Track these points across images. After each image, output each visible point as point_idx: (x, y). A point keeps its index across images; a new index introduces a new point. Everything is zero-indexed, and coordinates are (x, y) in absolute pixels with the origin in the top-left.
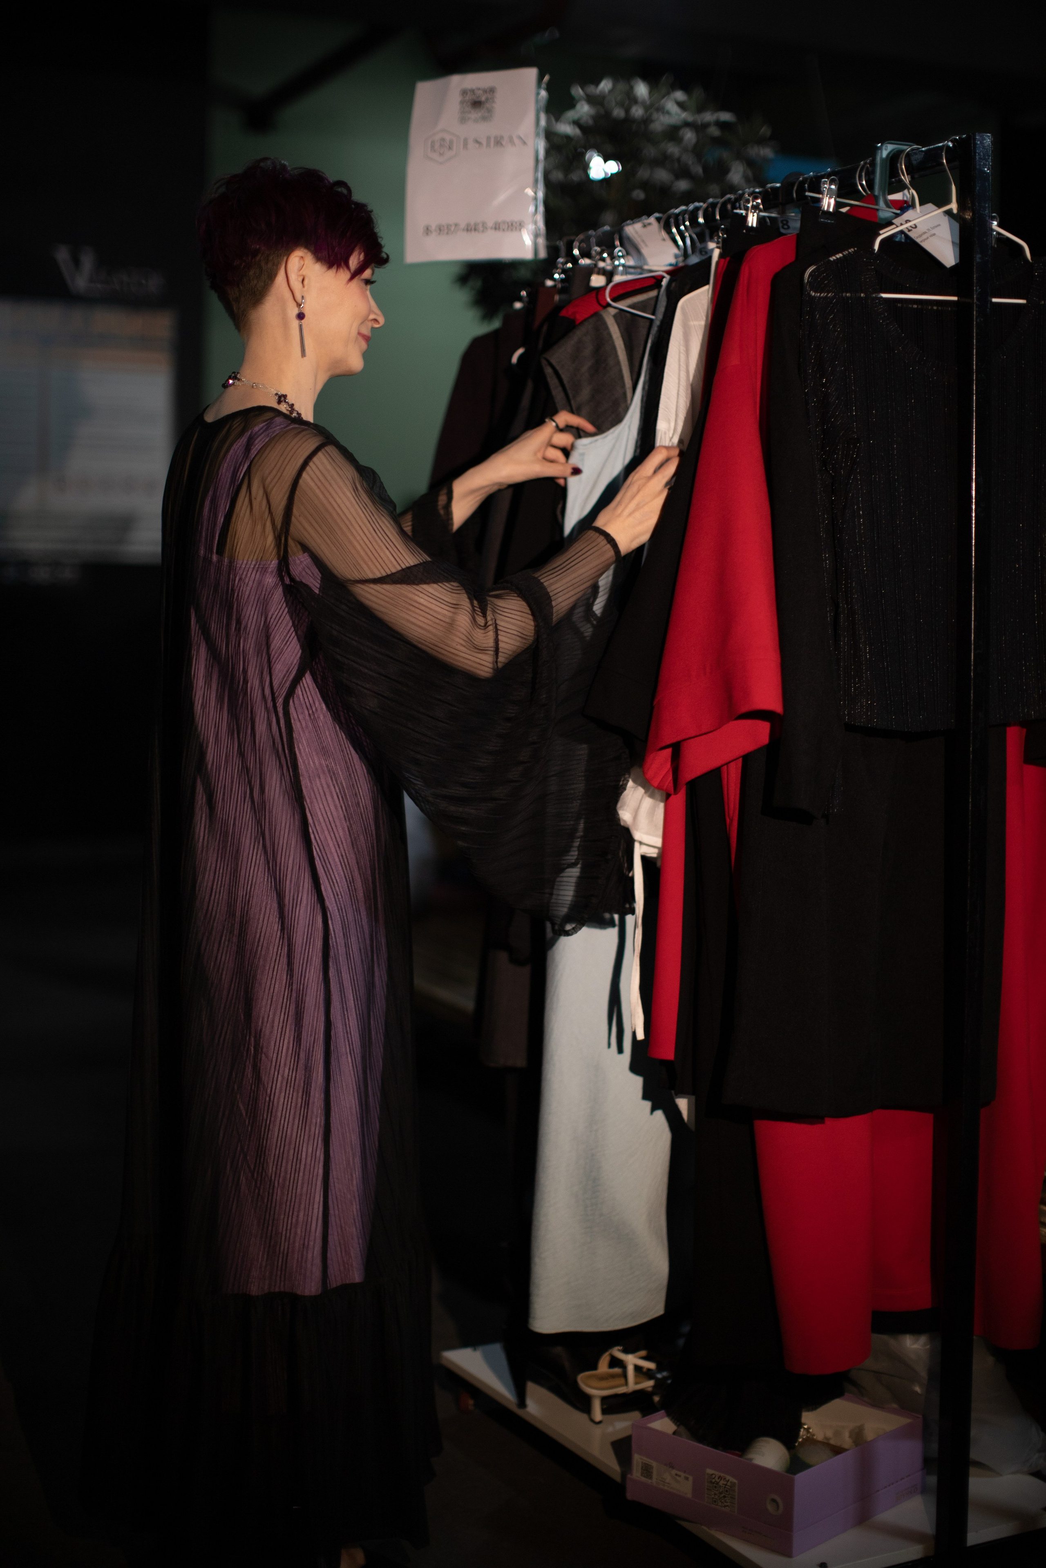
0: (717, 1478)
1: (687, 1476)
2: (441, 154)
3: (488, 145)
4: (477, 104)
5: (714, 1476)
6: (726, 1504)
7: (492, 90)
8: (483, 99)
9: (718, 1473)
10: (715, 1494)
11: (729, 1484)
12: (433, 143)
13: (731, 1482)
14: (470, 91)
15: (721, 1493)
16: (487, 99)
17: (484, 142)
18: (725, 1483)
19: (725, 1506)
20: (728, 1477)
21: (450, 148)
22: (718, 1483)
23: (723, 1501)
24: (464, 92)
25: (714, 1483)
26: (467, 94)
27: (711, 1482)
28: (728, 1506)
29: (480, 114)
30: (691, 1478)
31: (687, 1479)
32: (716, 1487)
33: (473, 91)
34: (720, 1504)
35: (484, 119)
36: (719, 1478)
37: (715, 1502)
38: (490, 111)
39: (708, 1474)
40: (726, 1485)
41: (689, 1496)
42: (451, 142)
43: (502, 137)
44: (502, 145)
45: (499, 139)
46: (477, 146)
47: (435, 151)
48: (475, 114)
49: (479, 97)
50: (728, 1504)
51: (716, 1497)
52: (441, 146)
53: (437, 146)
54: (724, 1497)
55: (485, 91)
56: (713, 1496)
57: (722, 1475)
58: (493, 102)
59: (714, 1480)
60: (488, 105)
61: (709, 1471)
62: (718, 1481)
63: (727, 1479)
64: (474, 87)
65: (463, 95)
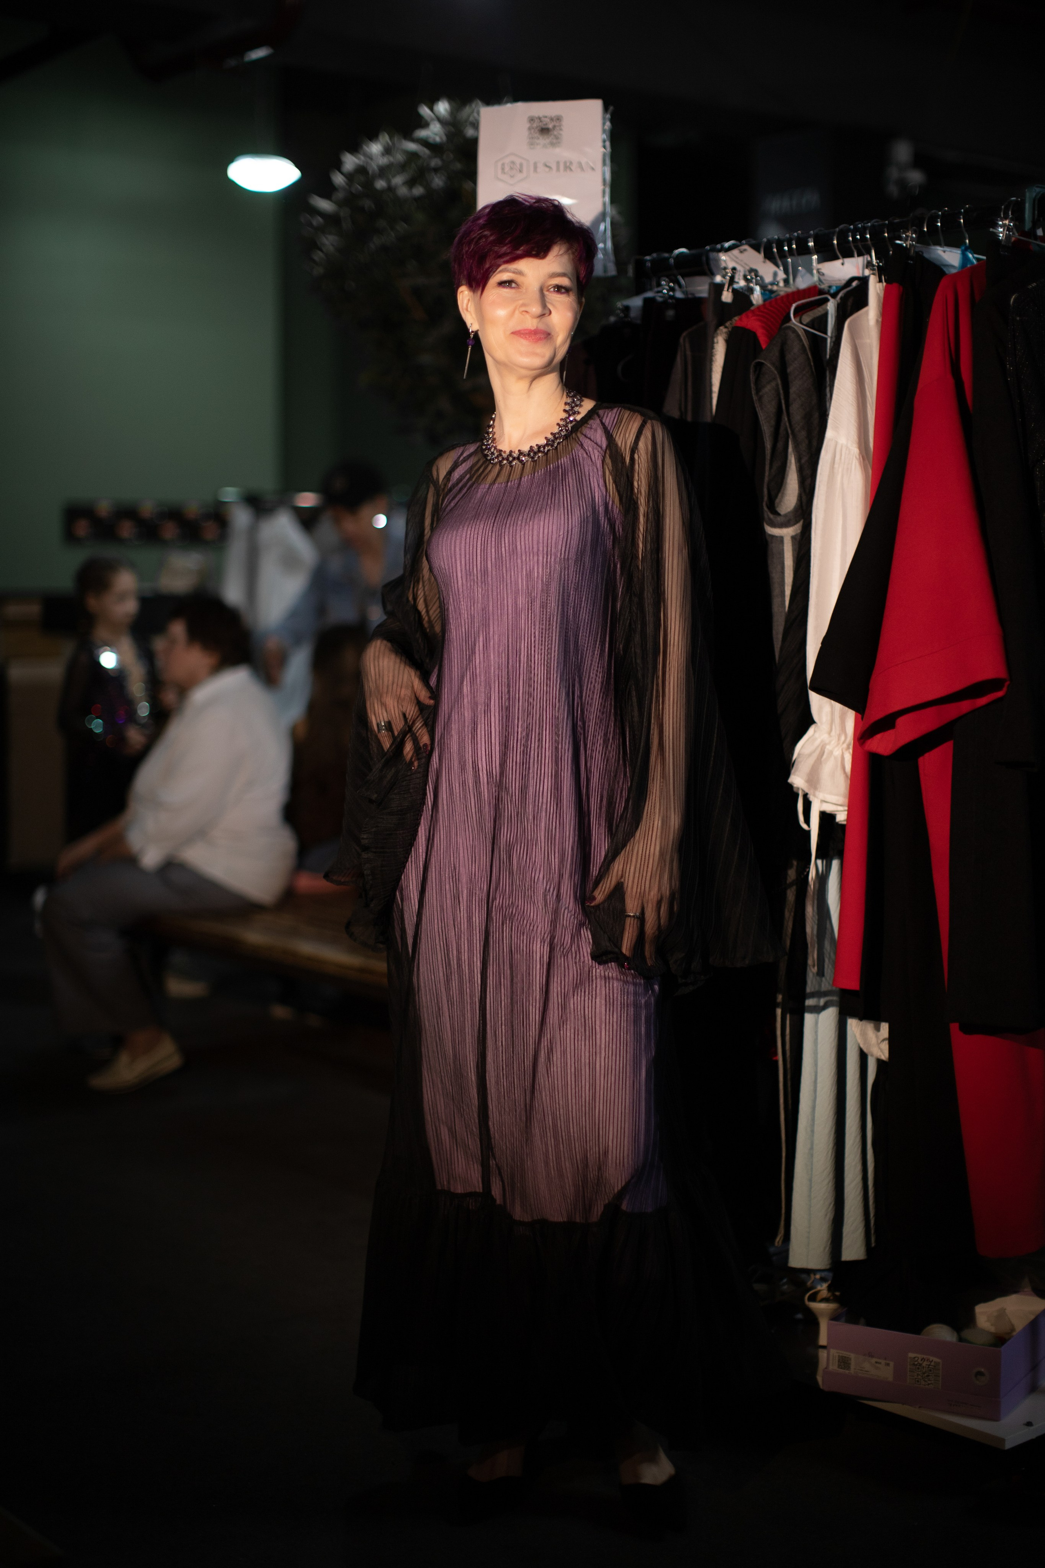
0: (919, 1360)
1: (888, 1362)
2: (512, 177)
3: (558, 169)
4: (544, 131)
5: (916, 1359)
6: (929, 1382)
7: (559, 119)
8: (550, 126)
9: (920, 1356)
10: (918, 1375)
11: (932, 1364)
12: (503, 164)
13: (935, 1362)
14: (537, 118)
15: (924, 1373)
16: (554, 127)
17: (554, 167)
18: (929, 1363)
19: (929, 1384)
20: (931, 1358)
21: (521, 171)
22: (921, 1365)
23: (926, 1380)
24: (532, 120)
25: (916, 1365)
26: (535, 121)
27: (914, 1364)
28: (932, 1384)
29: (548, 141)
30: (892, 1364)
31: (888, 1365)
32: (918, 1368)
33: (539, 118)
34: (923, 1383)
35: (553, 144)
36: (922, 1360)
37: (918, 1381)
38: (557, 138)
39: (910, 1358)
40: (929, 1365)
41: (891, 1379)
42: (521, 165)
43: (571, 163)
44: (571, 170)
45: (568, 164)
46: (547, 169)
47: (505, 173)
48: (543, 140)
49: (546, 124)
50: (933, 1382)
51: (919, 1377)
52: (511, 168)
53: (507, 169)
54: (928, 1376)
55: (552, 119)
56: (916, 1377)
57: (925, 1357)
58: (561, 130)
59: (916, 1363)
60: (555, 133)
61: (911, 1355)
62: (921, 1362)
63: (931, 1360)
64: (541, 116)
65: (530, 122)
